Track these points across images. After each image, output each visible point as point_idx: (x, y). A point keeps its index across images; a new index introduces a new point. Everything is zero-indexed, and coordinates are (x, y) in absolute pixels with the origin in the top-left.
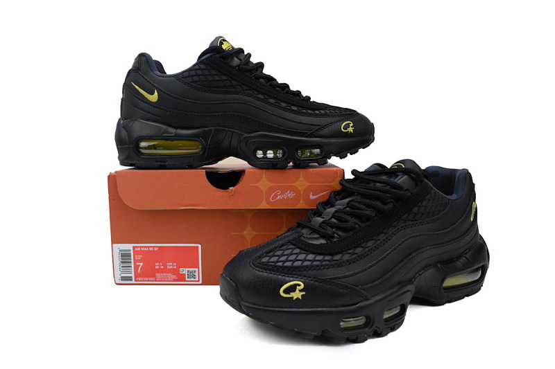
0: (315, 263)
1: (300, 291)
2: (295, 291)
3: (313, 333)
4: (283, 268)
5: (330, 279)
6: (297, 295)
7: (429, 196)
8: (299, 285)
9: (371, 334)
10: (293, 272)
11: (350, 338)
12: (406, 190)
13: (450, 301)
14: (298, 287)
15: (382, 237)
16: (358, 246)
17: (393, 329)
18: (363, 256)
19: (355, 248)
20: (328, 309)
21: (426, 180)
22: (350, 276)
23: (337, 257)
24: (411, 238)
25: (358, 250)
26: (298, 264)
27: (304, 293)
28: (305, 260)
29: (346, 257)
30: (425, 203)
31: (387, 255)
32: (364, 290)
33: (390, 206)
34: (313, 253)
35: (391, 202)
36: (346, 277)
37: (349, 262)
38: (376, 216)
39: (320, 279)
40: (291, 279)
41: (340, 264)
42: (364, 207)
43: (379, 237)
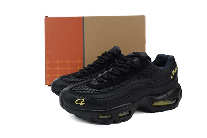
0: (91, 92)
1: (83, 102)
2: (81, 102)
3: (88, 119)
4: (78, 93)
5: (95, 99)
6: (81, 104)
7: (148, 67)
8: (83, 100)
9: (112, 122)
10: (81, 95)
11: (103, 123)
12: (136, 64)
13: (157, 112)
14: (82, 101)
15: (122, 83)
16: (111, 87)
17: (124, 121)
18: (112, 91)
19: (109, 87)
20: (94, 110)
21: (148, 60)
22: (104, 98)
23: (101, 90)
24: (136, 84)
25: (111, 88)
26: (84, 92)
27: (84, 103)
28: (88, 91)
29: (105, 90)
30: (145, 70)
31: (123, 91)
32: (110, 104)
33: (128, 71)
34: (92, 88)
35: (128, 69)
36: (102, 98)
37: (106, 93)
38: (121, 74)
39: (91, 99)
40: (80, 97)
41: (101, 93)
42: (117, 71)
43: (121, 84)
